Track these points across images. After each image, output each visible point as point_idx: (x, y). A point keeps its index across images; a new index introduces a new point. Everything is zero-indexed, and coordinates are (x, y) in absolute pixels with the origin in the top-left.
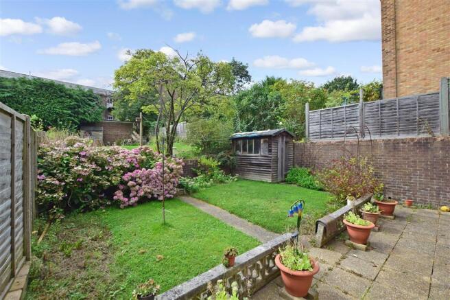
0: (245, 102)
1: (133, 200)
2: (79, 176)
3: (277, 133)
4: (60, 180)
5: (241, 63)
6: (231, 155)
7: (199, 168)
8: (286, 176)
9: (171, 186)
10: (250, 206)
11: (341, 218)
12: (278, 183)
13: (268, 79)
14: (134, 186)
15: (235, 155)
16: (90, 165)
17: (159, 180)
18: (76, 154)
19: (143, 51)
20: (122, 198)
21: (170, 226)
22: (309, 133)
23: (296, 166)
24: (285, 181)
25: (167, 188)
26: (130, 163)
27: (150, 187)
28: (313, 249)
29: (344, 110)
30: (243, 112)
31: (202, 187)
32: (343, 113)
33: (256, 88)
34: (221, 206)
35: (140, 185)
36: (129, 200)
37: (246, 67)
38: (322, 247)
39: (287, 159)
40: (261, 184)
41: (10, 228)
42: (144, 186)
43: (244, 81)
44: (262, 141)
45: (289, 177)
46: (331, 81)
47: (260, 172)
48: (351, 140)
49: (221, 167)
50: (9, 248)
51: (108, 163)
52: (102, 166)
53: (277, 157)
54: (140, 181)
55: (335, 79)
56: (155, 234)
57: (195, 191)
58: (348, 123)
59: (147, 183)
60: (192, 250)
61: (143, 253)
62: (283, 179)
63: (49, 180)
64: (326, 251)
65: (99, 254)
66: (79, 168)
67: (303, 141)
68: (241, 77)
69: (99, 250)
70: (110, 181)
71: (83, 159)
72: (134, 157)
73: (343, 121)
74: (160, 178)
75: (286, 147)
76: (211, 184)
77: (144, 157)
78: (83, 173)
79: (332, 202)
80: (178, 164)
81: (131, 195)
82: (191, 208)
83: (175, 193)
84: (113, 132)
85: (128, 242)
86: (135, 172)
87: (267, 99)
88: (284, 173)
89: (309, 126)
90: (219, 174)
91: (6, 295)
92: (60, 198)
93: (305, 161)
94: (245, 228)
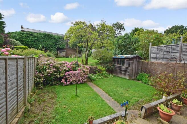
0: (120, 42)
1: (68, 83)
2: (49, 73)
3: (133, 57)
4: (43, 74)
5: (121, 23)
6: (112, 65)
7: (97, 70)
8: (137, 77)
9: (84, 78)
10: (115, 91)
11: (157, 105)
12: (133, 80)
13: (135, 28)
14: (69, 78)
15: (114, 65)
16: (53, 69)
17: (79, 76)
18: (49, 65)
19: (78, 22)
20: (64, 82)
21: (78, 97)
22: (150, 57)
23: (143, 72)
24: (136, 79)
25: (82, 79)
26: (68, 68)
27: (75, 78)
28: (139, 118)
29: (170, 47)
30: (120, 46)
31: (97, 78)
32: (170, 48)
33: (126, 35)
34: (103, 89)
35: (71, 77)
36: (67, 83)
37: (123, 25)
38: (144, 118)
39: (138, 69)
40: (124, 80)
41: (16, 97)
42: (72, 78)
43: (122, 31)
44: (126, 60)
45: (138, 77)
46: (170, 28)
47: (124, 74)
48: (173, 63)
49: (107, 70)
50: (16, 103)
51: (60, 68)
52: (58, 69)
53: (133, 68)
54: (71, 76)
55: (173, 27)
56: (71, 99)
57: (94, 80)
58: (172, 53)
59: (74, 77)
60: (83, 109)
61: (64, 108)
62: (135, 78)
63: (39, 74)
64: (145, 121)
65: (50, 105)
66: (49, 70)
67: (147, 61)
68: (121, 29)
69: (51, 103)
70: (60, 75)
71: (51, 67)
72: (70, 66)
73: (170, 53)
74: (79, 75)
75: (138, 63)
76: (102, 78)
77: (74, 66)
78: (50, 72)
79: (156, 94)
80: (88, 69)
81: (68, 81)
82: (90, 88)
83: (85, 81)
84: (69, 52)
85: (61, 101)
86: (70, 72)
87: (131, 40)
88: (136, 75)
89: (151, 54)
90: (106, 73)
91: (14, 119)
92: (42, 81)
93: (147, 70)
94: (110, 102)
